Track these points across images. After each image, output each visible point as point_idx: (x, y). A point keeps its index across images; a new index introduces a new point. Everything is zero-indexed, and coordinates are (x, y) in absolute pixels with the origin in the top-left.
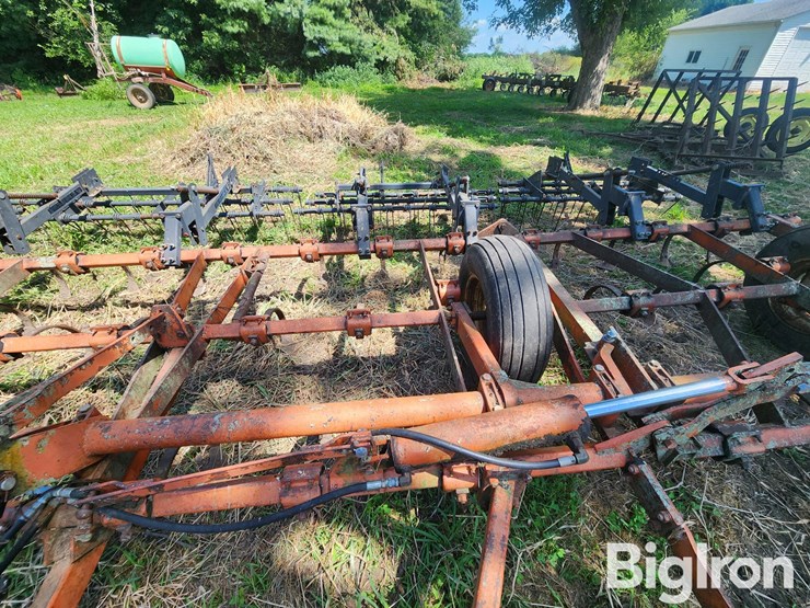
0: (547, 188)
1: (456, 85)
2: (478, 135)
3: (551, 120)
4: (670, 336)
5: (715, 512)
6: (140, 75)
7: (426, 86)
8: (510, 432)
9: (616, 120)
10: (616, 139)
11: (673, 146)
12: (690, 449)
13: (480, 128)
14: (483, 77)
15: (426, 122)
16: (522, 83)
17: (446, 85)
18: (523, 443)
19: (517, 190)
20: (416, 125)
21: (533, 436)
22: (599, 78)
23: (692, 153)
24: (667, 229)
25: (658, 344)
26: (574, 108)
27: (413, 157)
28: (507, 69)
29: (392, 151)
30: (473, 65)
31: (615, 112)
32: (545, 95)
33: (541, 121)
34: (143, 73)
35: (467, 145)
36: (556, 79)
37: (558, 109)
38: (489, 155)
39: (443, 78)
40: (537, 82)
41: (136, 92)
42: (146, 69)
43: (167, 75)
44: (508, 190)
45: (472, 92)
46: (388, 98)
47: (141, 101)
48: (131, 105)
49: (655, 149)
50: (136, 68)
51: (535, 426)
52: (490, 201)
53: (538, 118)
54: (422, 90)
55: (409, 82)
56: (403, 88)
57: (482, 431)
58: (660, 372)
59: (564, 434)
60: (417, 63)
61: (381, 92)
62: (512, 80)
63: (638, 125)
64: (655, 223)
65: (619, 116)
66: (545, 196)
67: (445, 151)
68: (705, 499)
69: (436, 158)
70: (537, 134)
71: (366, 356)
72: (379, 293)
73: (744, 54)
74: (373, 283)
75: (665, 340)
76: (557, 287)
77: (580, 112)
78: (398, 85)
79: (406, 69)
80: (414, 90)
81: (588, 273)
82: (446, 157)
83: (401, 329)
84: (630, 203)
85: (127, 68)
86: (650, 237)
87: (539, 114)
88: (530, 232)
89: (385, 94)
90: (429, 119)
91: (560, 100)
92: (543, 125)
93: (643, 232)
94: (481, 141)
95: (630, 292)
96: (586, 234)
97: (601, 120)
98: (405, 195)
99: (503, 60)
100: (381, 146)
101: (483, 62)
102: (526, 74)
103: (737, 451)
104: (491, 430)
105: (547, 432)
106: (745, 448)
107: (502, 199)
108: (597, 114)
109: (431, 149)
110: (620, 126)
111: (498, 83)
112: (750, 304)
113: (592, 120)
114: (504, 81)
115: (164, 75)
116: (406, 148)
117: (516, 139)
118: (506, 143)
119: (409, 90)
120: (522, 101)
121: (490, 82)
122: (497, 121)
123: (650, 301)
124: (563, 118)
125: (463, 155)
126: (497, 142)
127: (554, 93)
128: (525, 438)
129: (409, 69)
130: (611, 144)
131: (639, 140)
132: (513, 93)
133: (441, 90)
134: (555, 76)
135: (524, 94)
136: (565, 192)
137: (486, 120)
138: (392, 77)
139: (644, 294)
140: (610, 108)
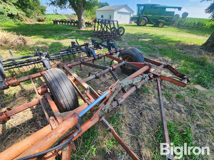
0: (74, 50)
1: (44, 23)
2: (54, 37)
3: (75, 32)
4: (109, 79)
5: (123, 115)
7: (33, 23)
8: (56, 136)
9: (90, 31)
10: (91, 35)
11: (102, 36)
12: (111, 108)
13: (54, 35)
14: (53, 20)
15: (35, 35)
16: (65, 22)
17: (41, 23)
18: (63, 136)
19: (66, 52)
20: (31, 36)
21: (65, 132)
22: (83, 21)
23: (106, 37)
24: (101, 55)
25: (107, 82)
26: (80, 28)
27: (31, 47)
28: (60, 18)
29: (21, 46)
30: (48, 17)
31: (89, 29)
32: (72, 25)
33: (72, 32)
35: (51, 41)
36: (74, 21)
37: (76, 29)
38: (58, 43)
39: (39, 21)
40: (69, 22)
44: (63, 52)
45: (50, 25)
46: (18, 27)
49: (99, 37)
51: (64, 129)
52: (59, 56)
53: (71, 31)
54: (32, 25)
55: (26, 22)
56: (24, 24)
57: (45, 142)
58: (101, 92)
59: (74, 126)
60: (27, 16)
61: (14, 25)
62: (62, 21)
63: (95, 32)
64: (98, 55)
65: (91, 30)
66: (73, 52)
67: (43, 43)
68: (121, 113)
69: (40, 46)
70: (72, 35)
71: (18, 124)
72: (21, 98)
73: (110, 16)
74: (19, 95)
75: (108, 80)
76: (77, 77)
77: (81, 29)
78: (22, 23)
79: (23, 17)
80: (29, 25)
81: (90, 70)
82: (44, 45)
83: (34, 107)
84: (91, 51)
86: (98, 58)
87: (71, 30)
88: (68, 64)
89: (16, 26)
90: (36, 34)
91: (76, 26)
92: (73, 33)
93: (97, 57)
94: (55, 39)
95: (95, 73)
96: (84, 61)
97: (87, 31)
98: (26, 60)
99: (57, 16)
100: (16, 44)
101: (51, 16)
102: (65, 20)
103: (120, 103)
104: (49, 139)
105: (69, 128)
106: (121, 101)
107: (61, 55)
108: (86, 30)
109: (38, 43)
110: (91, 32)
111: (58, 22)
112: (121, 67)
113: (85, 31)
114: (60, 22)
116: (27, 44)
117: (66, 37)
118: (63, 39)
119: (27, 24)
120: (66, 27)
121: (55, 22)
122: (60, 33)
123: (100, 74)
124: (78, 31)
125: (50, 44)
126: (60, 39)
127: (74, 25)
128: (62, 135)
129: (25, 18)
130: (90, 36)
131: (95, 35)
132: (63, 25)
133: (40, 24)
134: (73, 20)
135: (67, 25)
136: (79, 50)
137: (56, 33)
138: (17, 20)
139: (98, 73)
140: (88, 28)
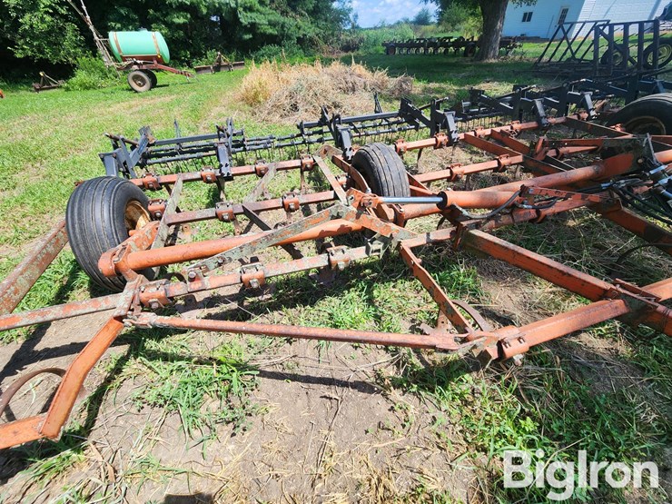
6: (136, 63)
14: (382, 45)
16: (418, 46)
34: (139, 62)
36: (448, 40)
39: (346, 49)
40: (433, 44)
41: (136, 78)
42: (140, 58)
43: (158, 62)
47: (139, 85)
48: (132, 89)
50: (133, 57)
55: (322, 54)
62: (410, 45)
63: (541, 65)
73: (565, 10)
77: (486, 61)
79: (319, 43)
85: (124, 59)
111: (397, 48)
114: (402, 46)
115: (155, 62)
121: (392, 48)
127: (446, 51)
134: (447, 38)
138: (312, 50)
